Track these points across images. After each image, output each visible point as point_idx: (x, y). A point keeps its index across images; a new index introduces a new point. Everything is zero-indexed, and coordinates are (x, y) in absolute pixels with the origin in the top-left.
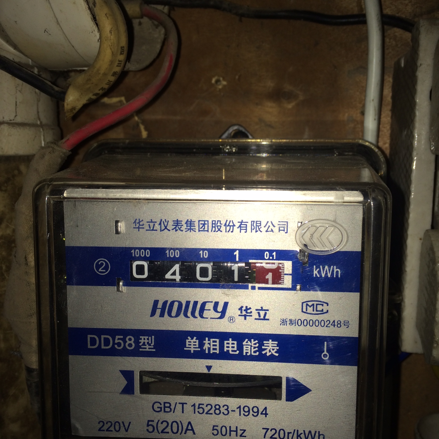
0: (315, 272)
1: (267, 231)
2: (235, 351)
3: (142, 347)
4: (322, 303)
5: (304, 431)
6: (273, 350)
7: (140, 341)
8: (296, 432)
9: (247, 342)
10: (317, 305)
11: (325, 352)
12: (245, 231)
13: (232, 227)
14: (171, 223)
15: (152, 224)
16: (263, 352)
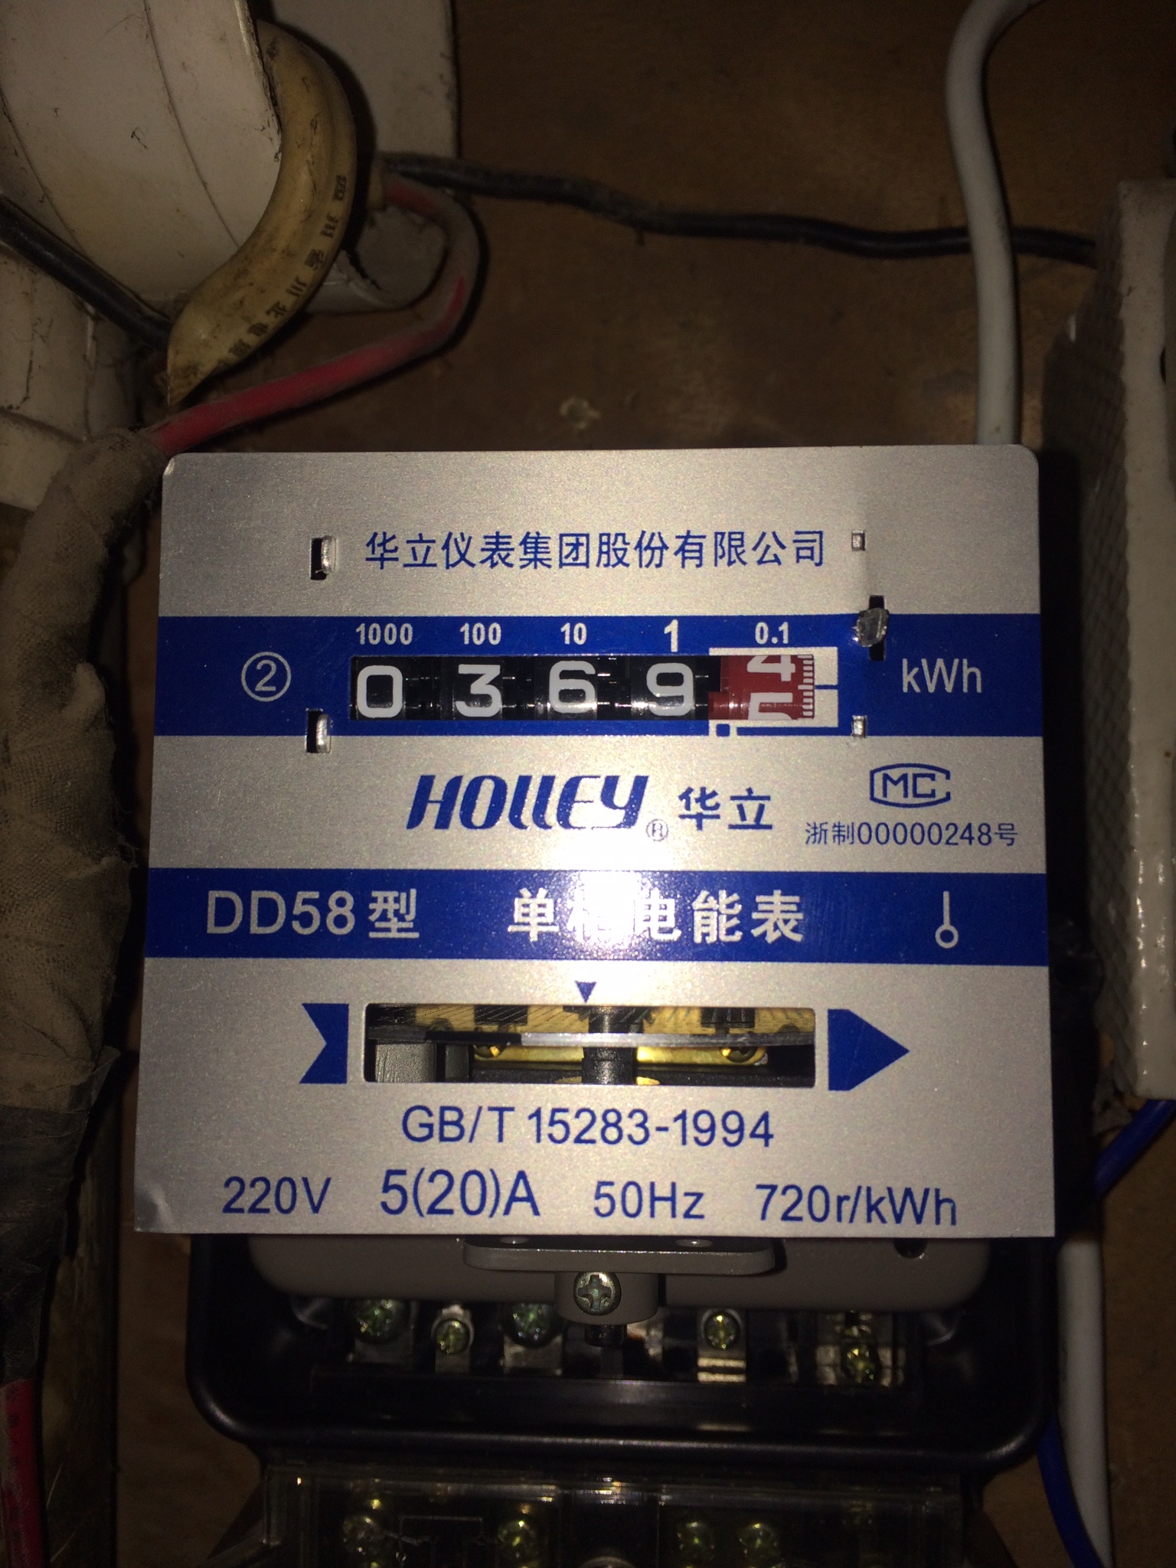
0: (908, 678)
1: (760, 562)
2: (670, 931)
3: (378, 925)
4: (931, 771)
5: (890, 1190)
6: (786, 922)
7: (372, 906)
8: (864, 1193)
9: (706, 901)
10: (915, 776)
11: (947, 925)
12: (697, 562)
13: (657, 553)
14: (478, 543)
15: (421, 549)
16: (756, 932)
